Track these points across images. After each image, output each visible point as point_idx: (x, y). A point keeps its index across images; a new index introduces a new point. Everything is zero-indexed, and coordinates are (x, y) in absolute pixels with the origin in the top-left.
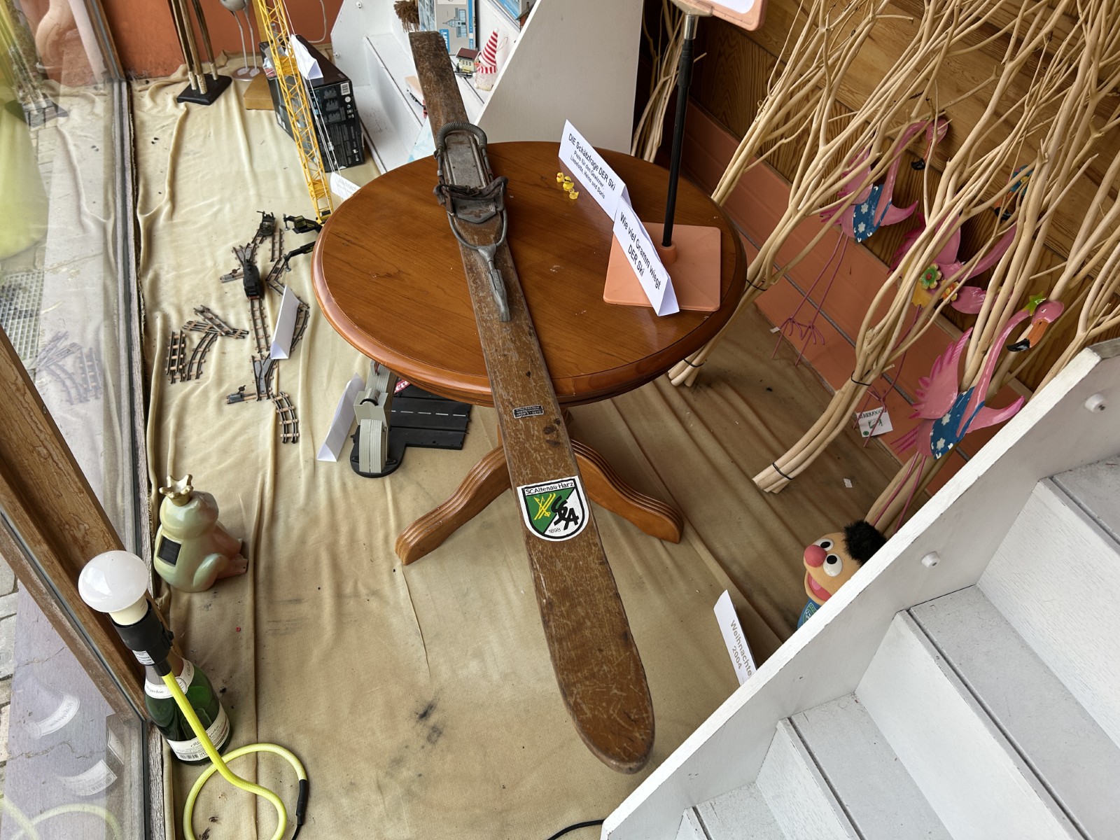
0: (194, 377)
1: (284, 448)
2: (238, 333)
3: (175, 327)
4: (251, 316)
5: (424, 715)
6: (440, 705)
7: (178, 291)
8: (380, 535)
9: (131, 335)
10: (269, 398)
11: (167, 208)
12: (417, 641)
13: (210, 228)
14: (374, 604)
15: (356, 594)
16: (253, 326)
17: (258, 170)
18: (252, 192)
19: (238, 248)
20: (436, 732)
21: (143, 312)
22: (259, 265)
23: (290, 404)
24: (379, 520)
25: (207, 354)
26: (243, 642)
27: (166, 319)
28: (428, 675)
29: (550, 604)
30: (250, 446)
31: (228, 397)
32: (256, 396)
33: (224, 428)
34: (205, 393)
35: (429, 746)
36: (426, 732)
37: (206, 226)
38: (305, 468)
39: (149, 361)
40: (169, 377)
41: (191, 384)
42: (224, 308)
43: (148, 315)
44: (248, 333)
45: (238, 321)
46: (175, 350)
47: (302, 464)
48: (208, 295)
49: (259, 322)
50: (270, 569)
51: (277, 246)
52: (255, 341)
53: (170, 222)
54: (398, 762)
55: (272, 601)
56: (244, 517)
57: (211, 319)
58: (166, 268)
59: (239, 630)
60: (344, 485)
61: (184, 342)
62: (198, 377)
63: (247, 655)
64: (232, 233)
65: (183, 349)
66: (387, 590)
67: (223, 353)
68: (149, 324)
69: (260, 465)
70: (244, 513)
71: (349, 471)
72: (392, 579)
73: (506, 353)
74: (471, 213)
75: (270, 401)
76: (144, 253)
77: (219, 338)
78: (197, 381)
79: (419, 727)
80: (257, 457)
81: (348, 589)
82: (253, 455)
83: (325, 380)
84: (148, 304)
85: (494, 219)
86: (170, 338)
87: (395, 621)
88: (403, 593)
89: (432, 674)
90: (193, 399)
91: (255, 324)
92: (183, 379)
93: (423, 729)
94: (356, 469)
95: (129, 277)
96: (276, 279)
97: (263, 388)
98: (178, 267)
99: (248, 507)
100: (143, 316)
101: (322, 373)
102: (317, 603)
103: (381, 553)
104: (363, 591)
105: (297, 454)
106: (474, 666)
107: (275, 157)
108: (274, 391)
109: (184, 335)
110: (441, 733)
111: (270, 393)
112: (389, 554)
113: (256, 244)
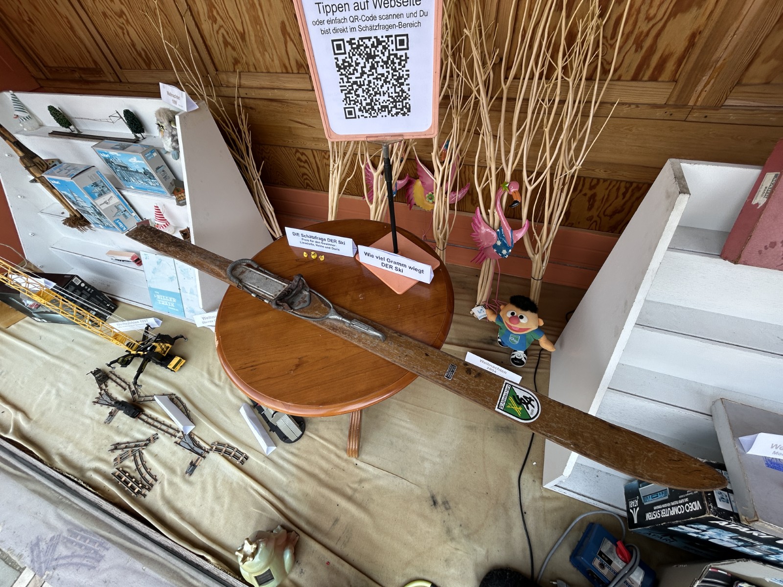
0: (154, 482)
1: (246, 466)
2: (152, 439)
3: (110, 470)
4: (148, 425)
5: (435, 503)
6: (435, 492)
7: (86, 451)
8: (333, 457)
9: (89, 500)
10: (208, 452)
11: (20, 417)
12: (398, 480)
13: (63, 404)
14: (367, 486)
15: (355, 490)
16: (155, 429)
17: (56, 353)
18: (67, 367)
19: (96, 400)
20: (445, 503)
21: (79, 481)
22: (121, 398)
23: (223, 445)
24: (325, 452)
25: (147, 464)
26: (337, 566)
27: (97, 471)
28: (417, 487)
29: (575, 445)
30: (228, 483)
31: (186, 473)
32: (201, 458)
33: (204, 489)
34: (171, 483)
35: (450, 511)
36: (443, 508)
37: (59, 405)
38: (266, 464)
39: (117, 500)
40: (139, 496)
41: (157, 487)
42: (126, 435)
43: (84, 479)
44: (157, 434)
45: (144, 434)
46: (125, 481)
47: (263, 465)
48: (108, 437)
49: (156, 424)
50: (309, 522)
51: (118, 380)
52: (166, 434)
53: (32, 422)
54: (449, 531)
55: (327, 534)
56: (267, 515)
57: (126, 447)
58: (61, 446)
59: (328, 563)
60: (292, 453)
61: (125, 472)
62: (156, 480)
63: (346, 569)
64: (82, 397)
65: (129, 475)
66: (364, 475)
67: (155, 456)
68: (91, 483)
69: (244, 485)
70: (264, 514)
71: (288, 446)
72: (360, 468)
73: (405, 354)
74: (300, 303)
75: (211, 453)
76: (37, 451)
77: (144, 451)
78: (158, 482)
79: (439, 509)
80: (238, 483)
81: (349, 492)
82: (235, 484)
83: (225, 418)
84: (76, 474)
85: (312, 297)
86: (114, 477)
87: (381, 483)
88: (370, 469)
89: (418, 485)
90: (168, 492)
91: (156, 427)
92: (149, 489)
93: (441, 508)
94: (290, 442)
95: (45, 472)
96: (139, 396)
97: (200, 451)
98: (69, 440)
99: (263, 509)
100: (82, 483)
101: (220, 418)
102: (346, 512)
103: (343, 464)
104: (355, 486)
105: (255, 462)
106: (427, 465)
107: (59, 340)
108: (207, 447)
109: (121, 469)
110: (447, 502)
111: (207, 450)
112: (346, 460)
113: (105, 390)
